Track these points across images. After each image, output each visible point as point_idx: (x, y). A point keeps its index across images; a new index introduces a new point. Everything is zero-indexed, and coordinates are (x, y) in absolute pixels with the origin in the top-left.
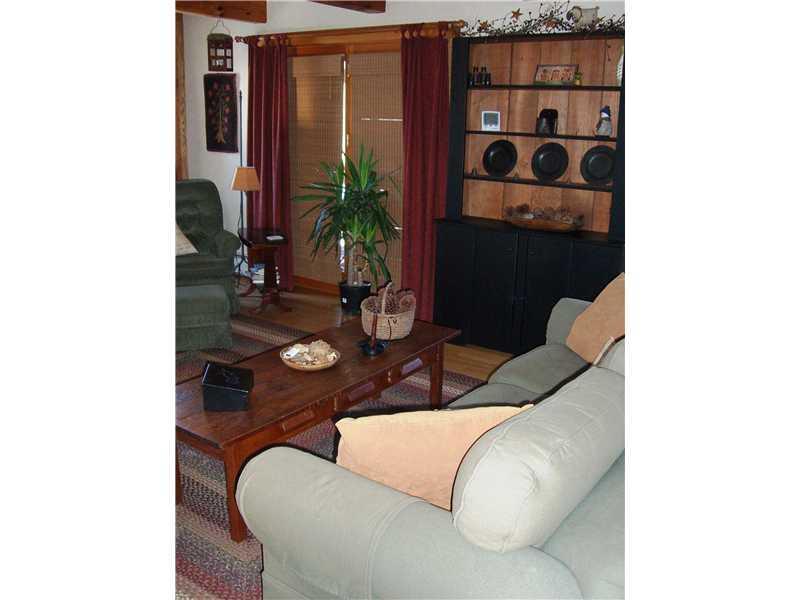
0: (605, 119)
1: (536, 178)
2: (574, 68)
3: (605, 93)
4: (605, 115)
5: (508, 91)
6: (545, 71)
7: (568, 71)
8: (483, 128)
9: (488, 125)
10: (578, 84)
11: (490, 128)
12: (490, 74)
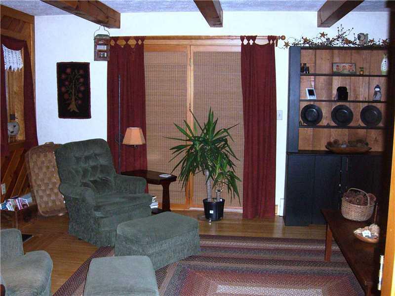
0: (378, 91)
1: (336, 125)
2: (354, 65)
3: (371, 78)
4: (378, 89)
5: (314, 77)
6: (338, 66)
7: (350, 66)
8: (309, 97)
9: (311, 96)
10: (362, 73)
11: (312, 98)
12: (308, 67)
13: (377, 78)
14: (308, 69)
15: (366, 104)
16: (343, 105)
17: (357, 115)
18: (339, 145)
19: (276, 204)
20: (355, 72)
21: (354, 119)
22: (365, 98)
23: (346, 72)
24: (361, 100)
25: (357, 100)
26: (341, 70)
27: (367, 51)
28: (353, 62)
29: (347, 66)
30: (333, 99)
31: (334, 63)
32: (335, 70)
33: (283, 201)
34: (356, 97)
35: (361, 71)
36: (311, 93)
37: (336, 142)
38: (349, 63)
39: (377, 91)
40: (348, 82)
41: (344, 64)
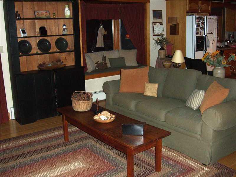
1: (41, 52)
2: (48, 12)
3: (59, 20)
4: (64, 27)
5: (23, 21)
6: (38, 13)
7: (46, 13)
8: (23, 35)
9: (24, 34)
10: (54, 17)
11: (25, 35)
12: (20, 14)
13: (62, 20)
14: (19, 15)
15: (58, 37)
16: (43, 39)
17: (53, 44)
18: (46, 65)
19: (8, 112)
20: (50, 17)
21: (52, 47)
22: (57, 33)
23: (44, 17)
24: (55, 34)
25: (52, 35)
26: (41, 16)
27: (55, 3)
28: (47, 10)
29: (44, 12)
30: (37, 35)
31: (36, 11)
32: (37, 15)
33: (13, 109)
34: (51, 33)
35: (54, 15)
36: (24, 32)
37: (44, 63)
38: (45, 11)
39: (65, 28)
40: (45, 23)
41: (42, 12)
